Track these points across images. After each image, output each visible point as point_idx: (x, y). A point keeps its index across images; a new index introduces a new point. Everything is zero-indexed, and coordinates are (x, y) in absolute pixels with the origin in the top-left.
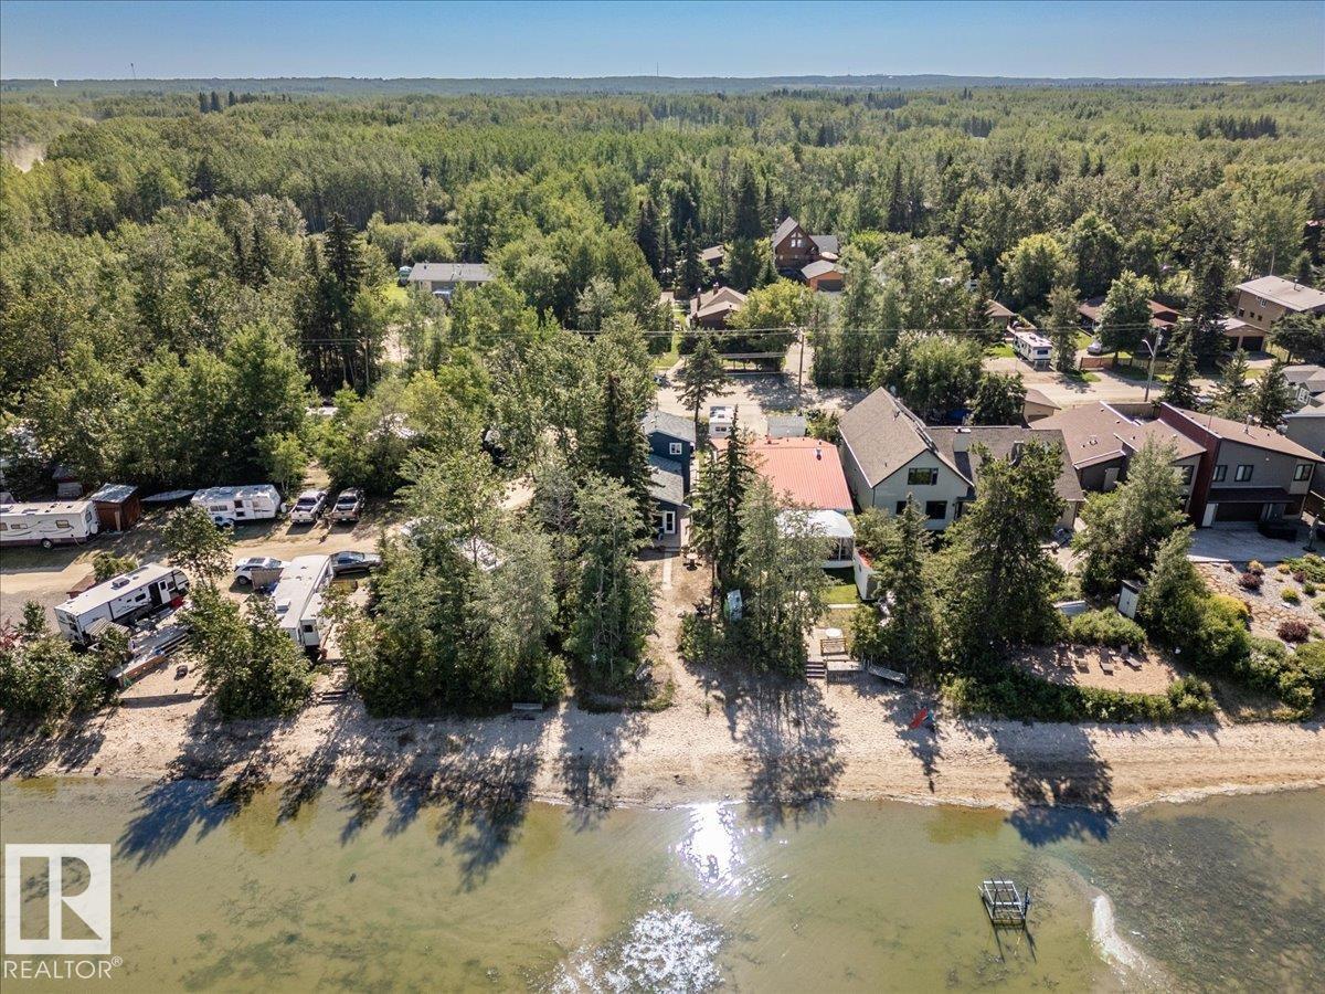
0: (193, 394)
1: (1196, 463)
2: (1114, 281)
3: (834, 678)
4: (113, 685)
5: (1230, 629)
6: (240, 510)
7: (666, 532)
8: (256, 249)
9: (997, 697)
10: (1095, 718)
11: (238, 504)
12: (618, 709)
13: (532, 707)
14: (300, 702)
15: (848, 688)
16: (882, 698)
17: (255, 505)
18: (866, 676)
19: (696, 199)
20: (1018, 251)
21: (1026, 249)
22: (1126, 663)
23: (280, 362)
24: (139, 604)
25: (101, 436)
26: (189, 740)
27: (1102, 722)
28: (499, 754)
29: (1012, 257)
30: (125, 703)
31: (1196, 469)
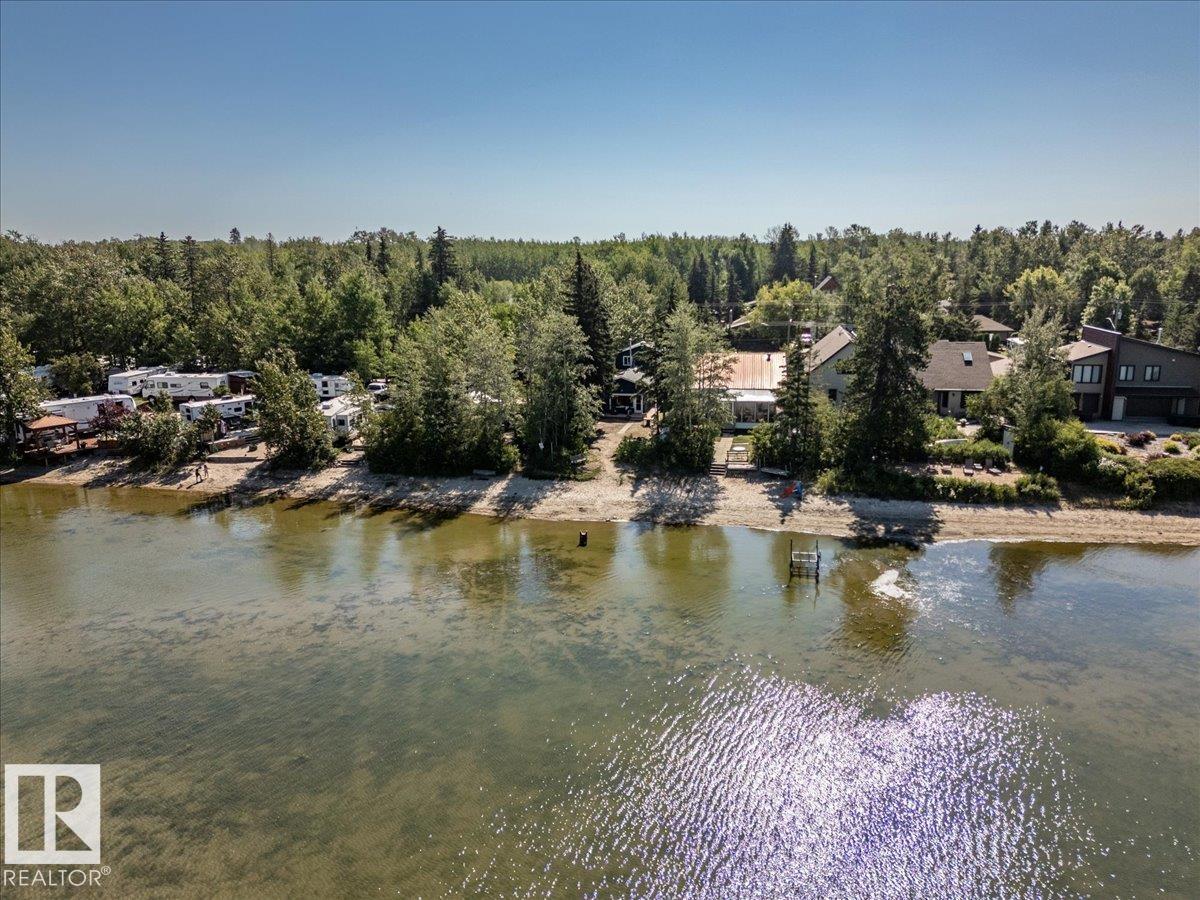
0: (307, 310)
1: (1104, 362)
2: (1094, 287)
3: (732, 474)
4: (204, 447)
5: (1082, 440)
6: (326, 389)
7: (636, 411)
8: (381, 255)
9: (861, 482)
10: (944, 498)
11: (325, 384)
12: (552, 478)
13: (487, 473)
14: (324, 462)
15: (741, 480)
16: (765, 484)
17: (337, 385)
18: (758, 474)
19: (750, 264)
20: (1021, 282)
21: (1027, 280)
22: (989, 472)
23: (371, 295)
24: (237, 414)
25: (242, 340)
26: (244, 478)
27: (951, 501)
28: (454, 493)
29: (1016, 287)
30: (211, 460)
31: (1105, 368)
